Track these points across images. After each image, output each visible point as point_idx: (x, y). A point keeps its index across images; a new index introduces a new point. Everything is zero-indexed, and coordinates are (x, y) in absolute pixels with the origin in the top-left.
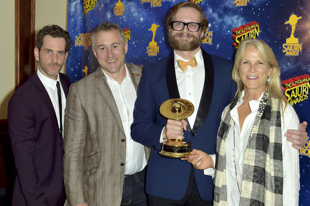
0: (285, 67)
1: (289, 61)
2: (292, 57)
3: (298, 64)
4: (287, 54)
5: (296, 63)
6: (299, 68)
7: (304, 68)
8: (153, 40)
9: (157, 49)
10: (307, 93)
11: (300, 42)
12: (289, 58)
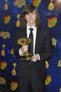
0: (48, 14)
1: (50, 12)
2: (51, 10)
3: (53, 13)
4: (50, 9)
5: (52, 13)
6: (53, 14)
7: (55, 14)
8: (6, 4)
9: (8, 7)
10: (55, 23)
11: (54, 5)
12: (50, 11)
